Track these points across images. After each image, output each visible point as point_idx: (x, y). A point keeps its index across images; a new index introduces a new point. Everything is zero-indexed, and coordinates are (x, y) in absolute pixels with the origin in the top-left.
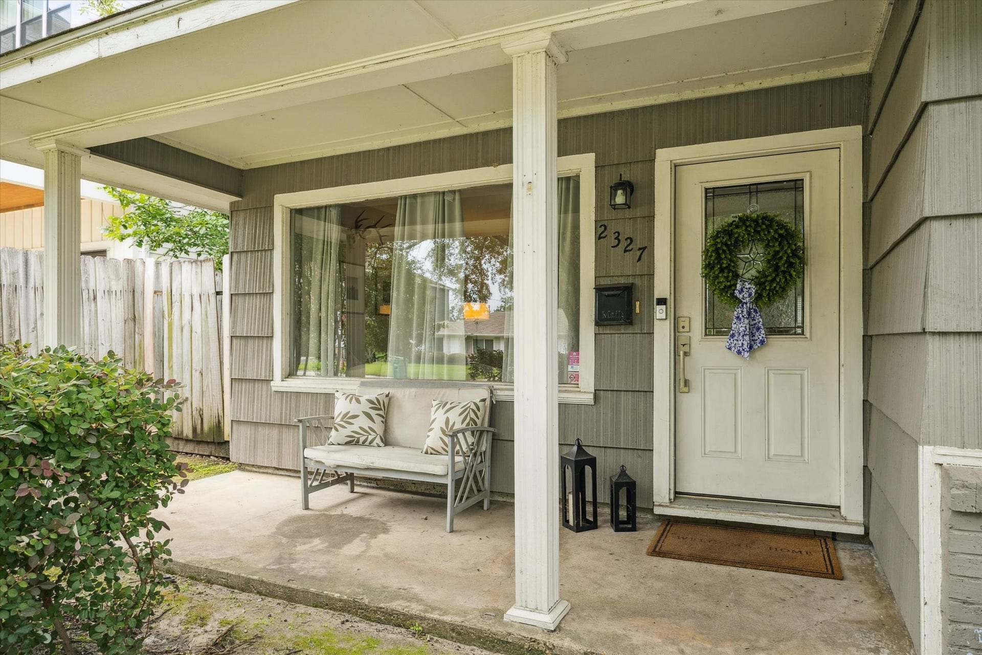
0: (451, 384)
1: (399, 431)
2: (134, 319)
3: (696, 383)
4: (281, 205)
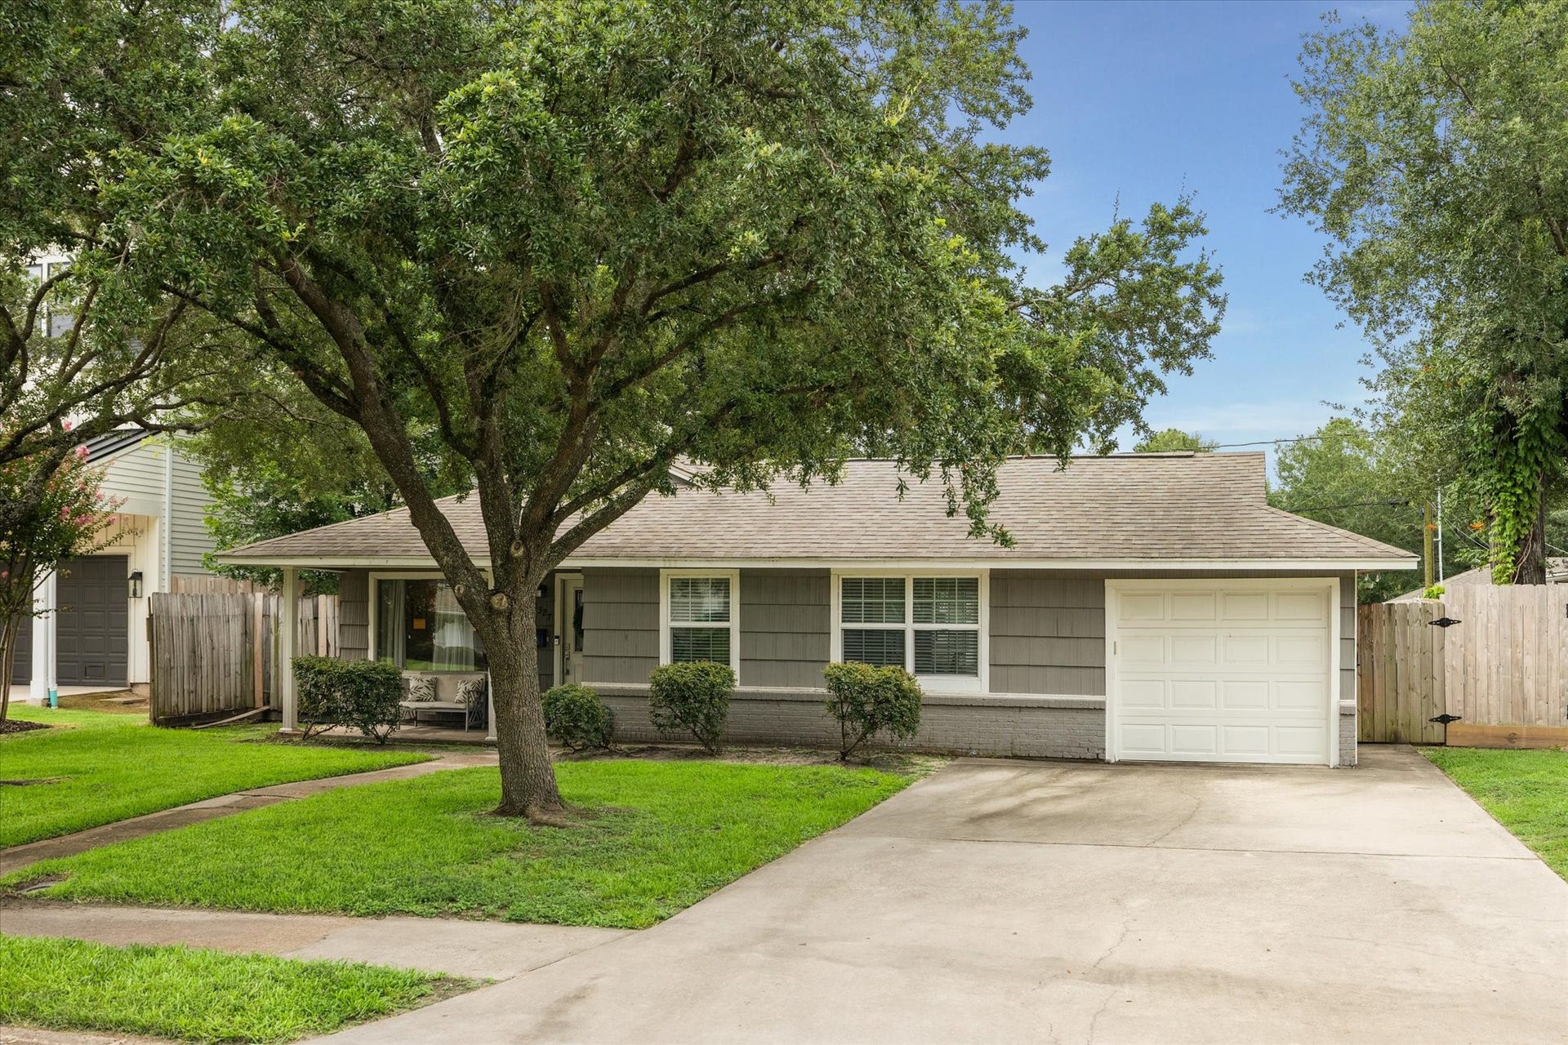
0: (467, 672)
1: (441, 695)
2: (247, 634)
3: (572, 672)
4: (373, 578)
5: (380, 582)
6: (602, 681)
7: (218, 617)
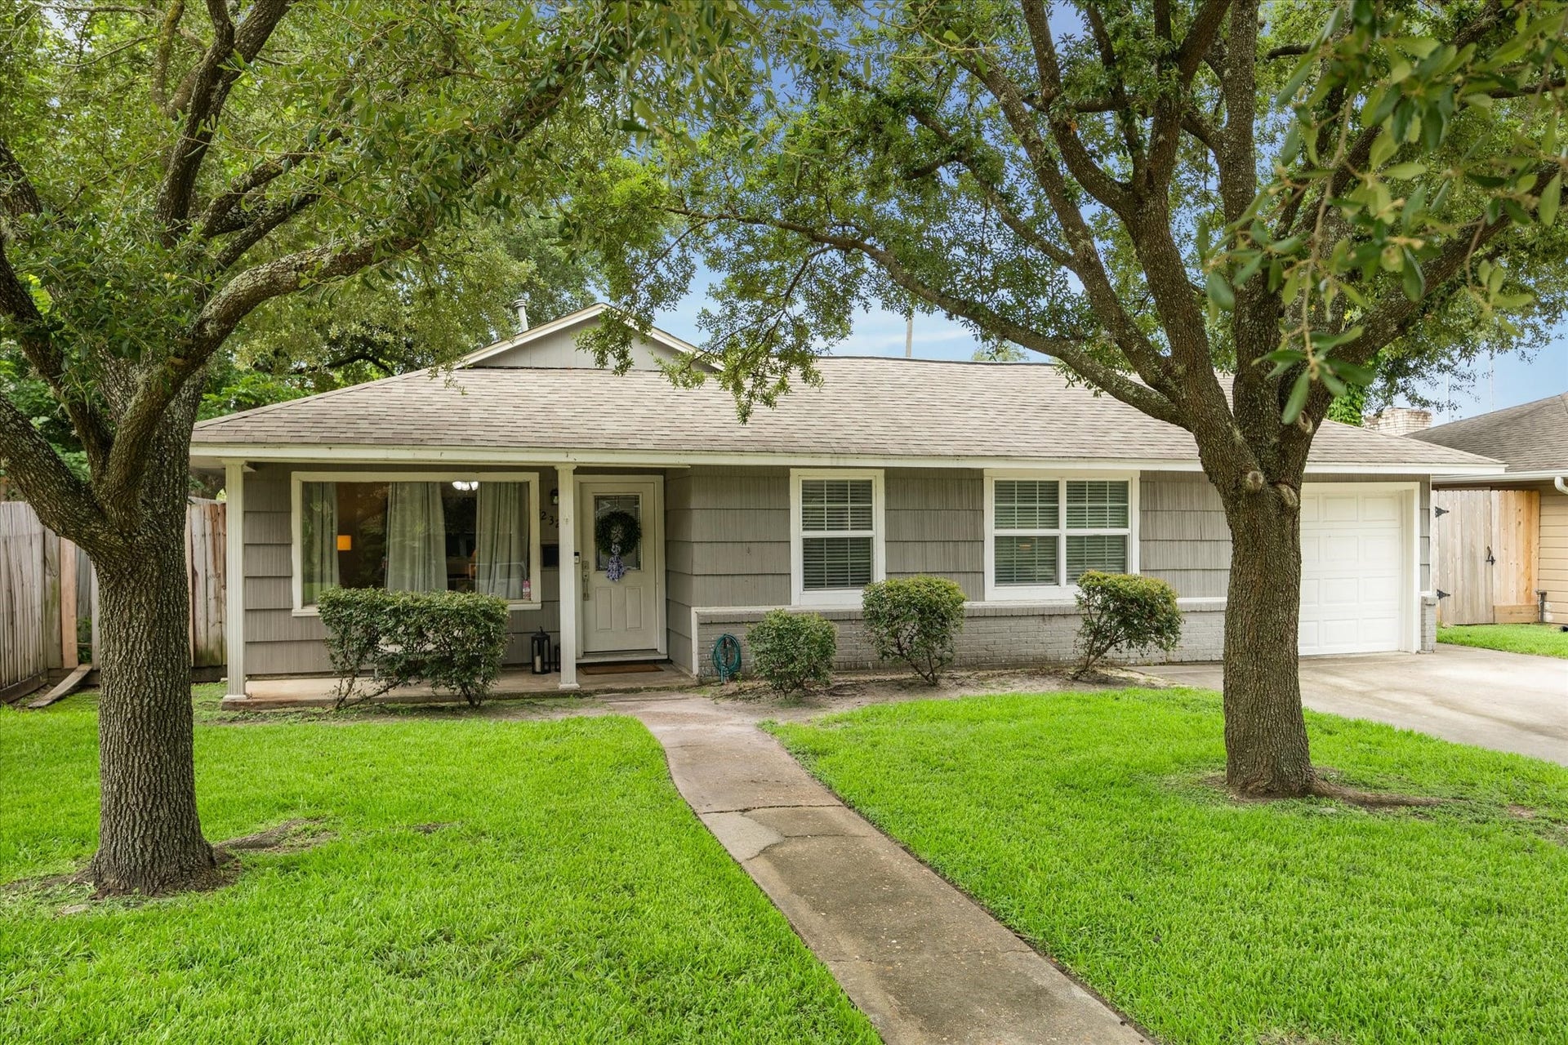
3: (592, 595)
4: (297, 479)
5: (306, 486)
6: (719, 605)
7: (23, 536)
